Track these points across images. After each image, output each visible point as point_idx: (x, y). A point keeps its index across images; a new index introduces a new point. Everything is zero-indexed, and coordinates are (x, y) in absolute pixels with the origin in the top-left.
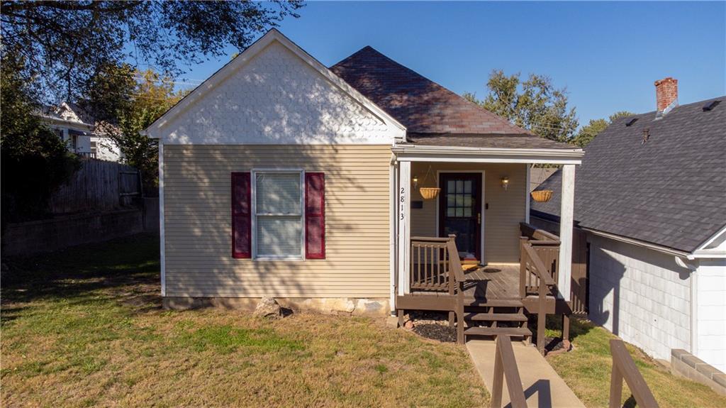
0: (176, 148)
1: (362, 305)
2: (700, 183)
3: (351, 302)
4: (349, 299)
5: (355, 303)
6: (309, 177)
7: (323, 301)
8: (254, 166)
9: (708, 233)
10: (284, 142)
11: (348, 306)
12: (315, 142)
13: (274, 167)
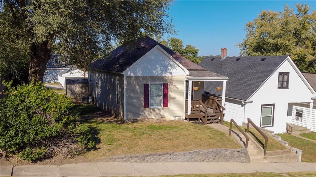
0: (130, 77)
1: (177, 118)
2: (242, 83)
3: (174, 118)
4: (174, 117)
5: (175, 118)
6: (164, 85)
7: (167, 118)
8: (150, 82)
9: (249, 96)
10: (158, 75)
11: (173, 119)
12: (166, 75)
13: (156, 82)
